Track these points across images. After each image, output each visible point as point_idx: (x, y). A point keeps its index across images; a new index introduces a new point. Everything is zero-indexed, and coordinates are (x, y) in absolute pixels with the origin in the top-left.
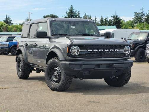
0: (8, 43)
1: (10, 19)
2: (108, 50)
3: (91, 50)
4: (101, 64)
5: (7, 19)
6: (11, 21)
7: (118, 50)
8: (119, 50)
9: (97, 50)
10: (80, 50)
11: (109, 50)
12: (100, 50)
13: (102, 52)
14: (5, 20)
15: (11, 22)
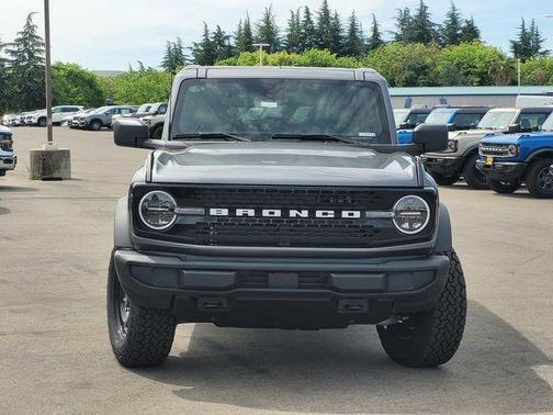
0: (515, 138)
1: (537, 35)
2: (305, 214)
3: (225, 212)
4: (274, 272)
5: (525, 37)
6: (538, 41)
7: (357, 214)
8: (362, 214)
9: (251, 213)
10: (177, 210)
11: (312, 213)
12: (266, 213)
13: (277, 220)
14: (517, 39)
15: (539, 47)
